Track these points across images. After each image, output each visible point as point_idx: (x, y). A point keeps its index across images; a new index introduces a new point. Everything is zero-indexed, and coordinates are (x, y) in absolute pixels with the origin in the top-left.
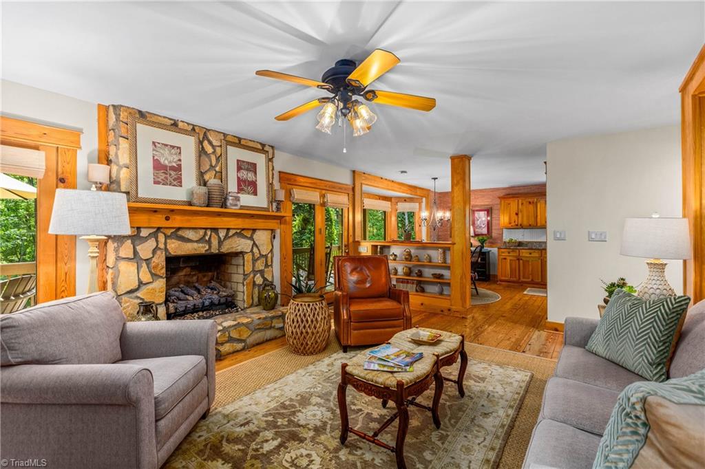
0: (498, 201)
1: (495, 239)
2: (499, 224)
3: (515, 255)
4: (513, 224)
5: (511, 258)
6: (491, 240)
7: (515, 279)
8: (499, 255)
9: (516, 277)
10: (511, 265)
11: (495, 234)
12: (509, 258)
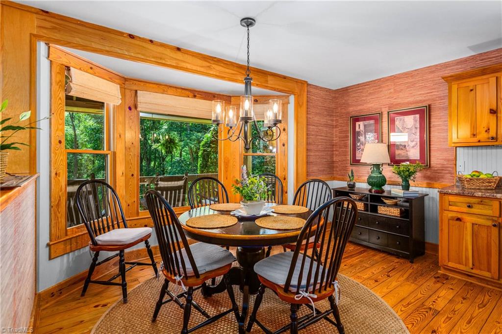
0: (443, 90)
1: (436, 172)
2: (446, 139)
3: (488, 212)
4: (483, 136)
5: (475, 220)
6: (429, 173)
7: (487, 274)
8: (443, 209)
9: (489, 270)
10: (474, 235)
11: (437, 159)
12: (469, 220)
